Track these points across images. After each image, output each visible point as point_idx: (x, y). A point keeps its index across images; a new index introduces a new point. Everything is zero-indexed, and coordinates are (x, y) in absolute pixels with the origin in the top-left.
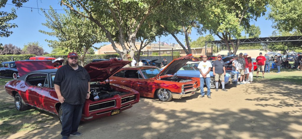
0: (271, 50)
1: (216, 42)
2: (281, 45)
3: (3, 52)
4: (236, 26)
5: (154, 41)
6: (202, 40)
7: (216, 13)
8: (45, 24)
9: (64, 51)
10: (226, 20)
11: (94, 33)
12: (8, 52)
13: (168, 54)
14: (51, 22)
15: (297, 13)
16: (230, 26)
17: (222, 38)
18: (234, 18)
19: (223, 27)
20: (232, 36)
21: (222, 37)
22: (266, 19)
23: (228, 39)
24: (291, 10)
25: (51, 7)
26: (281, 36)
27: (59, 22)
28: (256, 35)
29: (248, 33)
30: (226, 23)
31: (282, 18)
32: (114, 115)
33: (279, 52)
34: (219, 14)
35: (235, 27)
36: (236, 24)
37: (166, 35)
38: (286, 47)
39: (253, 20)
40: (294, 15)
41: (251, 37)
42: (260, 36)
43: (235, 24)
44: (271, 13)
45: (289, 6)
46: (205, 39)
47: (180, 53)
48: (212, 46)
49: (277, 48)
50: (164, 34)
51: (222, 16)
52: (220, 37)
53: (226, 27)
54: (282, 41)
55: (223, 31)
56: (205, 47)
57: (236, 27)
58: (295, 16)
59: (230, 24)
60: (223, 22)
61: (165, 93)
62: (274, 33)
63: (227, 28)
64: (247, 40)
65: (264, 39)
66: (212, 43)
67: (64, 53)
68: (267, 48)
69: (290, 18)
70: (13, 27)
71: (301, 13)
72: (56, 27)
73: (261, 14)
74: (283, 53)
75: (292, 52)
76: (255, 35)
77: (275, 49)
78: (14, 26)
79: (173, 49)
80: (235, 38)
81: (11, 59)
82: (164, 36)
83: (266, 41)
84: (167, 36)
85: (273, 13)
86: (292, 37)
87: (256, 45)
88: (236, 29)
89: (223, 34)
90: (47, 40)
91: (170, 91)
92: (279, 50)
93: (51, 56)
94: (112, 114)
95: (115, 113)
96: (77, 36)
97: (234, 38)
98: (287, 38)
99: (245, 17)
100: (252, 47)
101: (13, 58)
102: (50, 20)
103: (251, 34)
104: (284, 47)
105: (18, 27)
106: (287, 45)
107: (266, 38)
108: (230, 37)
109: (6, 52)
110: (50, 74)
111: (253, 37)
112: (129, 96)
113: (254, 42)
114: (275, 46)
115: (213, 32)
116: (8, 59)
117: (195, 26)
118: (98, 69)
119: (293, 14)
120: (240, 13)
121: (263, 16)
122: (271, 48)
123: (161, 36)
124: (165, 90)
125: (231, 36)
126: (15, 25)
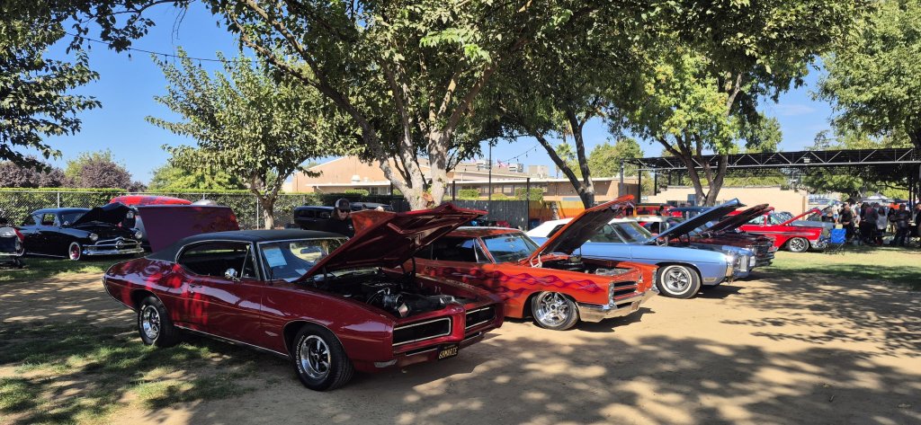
0: (813, 190)
1: (652, 162)
2: (842, 176)
3: (7, 181)
4: (718, 114)
5: (476, 155)
6: (606, 156)
7: (660, 77)
8: (164, 99)
9: (192, 179)
10: (689, 98)
11: (308, 129)
12: (23, 181)
13: (508, 194)
14: (181, 93)
15: (906, 84)
16: (701, 116)
17: (674, 151)
18: (713, 93)
19: (681, 118)
20: (707, 144)
21: (676, 146)
22: (813, 99)
23: (695, 154)
24: (889, 73)
25: (181, 51)
26: (844, 147)
27: (204, 95)
28: (768, 144)
29: (743, 138)
30: (688, 107)
31: (864, 97)
32: (446, 358)
33: (837, 196)
34: (668, 80)
35: (715, 120)
36: (720, 111)
37: (513, 137)
38: (858, 183)
39: (768, 97)
40: (898, 89)
41: (753, 150)
42: (780, 148)
43: (715, 110)
44: (828, 81)
45: (884, 63)
46: (616, 154)
47: (545, 194)
48: (640, 172)
49: (830, 184)
50: (505, 134)
51: (678, 86)
52: (668, 147)
53: (689, 118)
54: (850, 163)
55: (679, 131)
56: (618, 176)
57: (719, 120)
58: (900, 92)
59: (701, 111)
60: (682, 105)
61: (556, 305)
62: (822, 138)
63: (689, 122)
64: (745, 159)
65: (796, 157)
66: (640, 165)
67: (193, 186)
68: (799, 182)
69: (885, 96)
70: (87, 107)
71: (918, 83)
72: (195, 108)
73: (792, 83)
74: (848, 201)
75: (878, 198)
76: (763, 143)
77: (824, 186)
78: (90, 105)
79: (531, 181)
80: (715, 151)
81: (53, 201)
82: (506, 142)
83: (802, 161)
84: (514, 142)
85: (834, 81)
86: (879, 151)
87: (770, 173)
88: (719, 124)
89: (679, 138)
90: (169, 148)
91: (574, 300)
92: (838, 190)
93: (170, 195)
94: (441, 356)
95: (446, 353)
96: (261, 137)
97: (710, 152)
98: (864, 153)
99: (746, 89)
100: (756, 179)
101: (61, 199)
102: (178, 89)
103: (753, 141)
104: (851, 182)
105: (101, 106)
106: (861, 177)
107: (801, 153)
108: (699, 148)
109: (17, 181)
110: (258, 243)
111: (760, 151)
112: (480, 308)
113: (764, 163)
114: (826, 177)
115: (647, 132)
116: (45, 200)
117: (604, 113)
118: (398, 231)
119: (896, 87)
120: (729, 79)
121: (796, 87)
122: (811, 184)
123: (496, 141)
124: (556, 296)
125: (704, 146)
126: (93, 100)
